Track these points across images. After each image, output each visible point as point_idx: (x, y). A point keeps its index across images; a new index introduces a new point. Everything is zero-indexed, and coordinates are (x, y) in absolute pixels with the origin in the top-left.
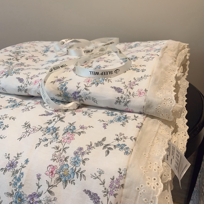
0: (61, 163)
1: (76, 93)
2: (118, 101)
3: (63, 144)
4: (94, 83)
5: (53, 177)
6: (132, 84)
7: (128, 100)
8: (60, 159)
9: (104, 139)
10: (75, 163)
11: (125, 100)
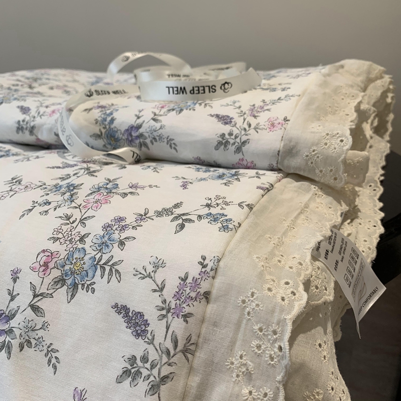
0: (70, 246)
1: (134, 129)
2: (223, 143)
3: (83, 211)
4: (173, 110)
5: (46, 275)
6: (256, 109)
7: (244, 138)
8: (69, 239)
9: (177, 206)
10: (103, 246)
11: (238, 140)
